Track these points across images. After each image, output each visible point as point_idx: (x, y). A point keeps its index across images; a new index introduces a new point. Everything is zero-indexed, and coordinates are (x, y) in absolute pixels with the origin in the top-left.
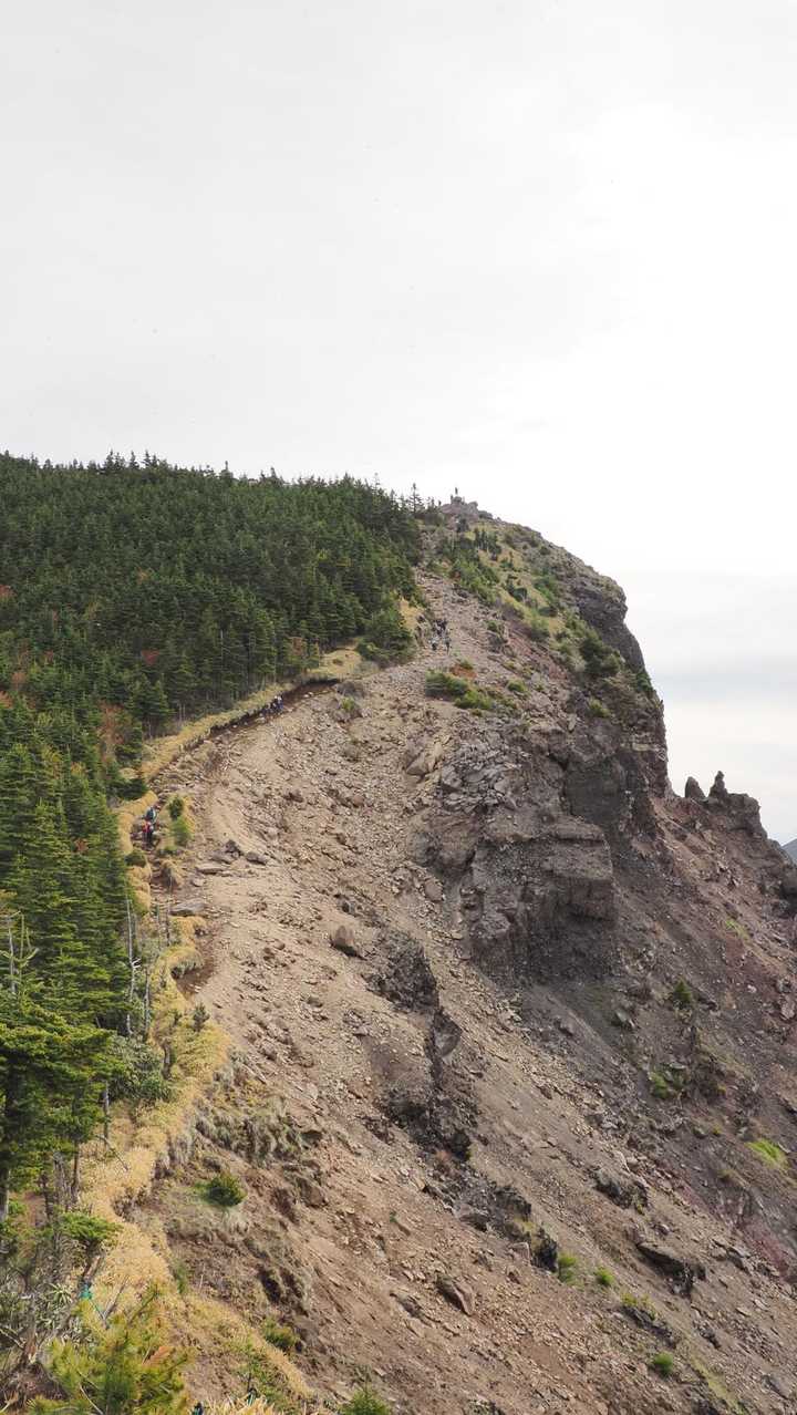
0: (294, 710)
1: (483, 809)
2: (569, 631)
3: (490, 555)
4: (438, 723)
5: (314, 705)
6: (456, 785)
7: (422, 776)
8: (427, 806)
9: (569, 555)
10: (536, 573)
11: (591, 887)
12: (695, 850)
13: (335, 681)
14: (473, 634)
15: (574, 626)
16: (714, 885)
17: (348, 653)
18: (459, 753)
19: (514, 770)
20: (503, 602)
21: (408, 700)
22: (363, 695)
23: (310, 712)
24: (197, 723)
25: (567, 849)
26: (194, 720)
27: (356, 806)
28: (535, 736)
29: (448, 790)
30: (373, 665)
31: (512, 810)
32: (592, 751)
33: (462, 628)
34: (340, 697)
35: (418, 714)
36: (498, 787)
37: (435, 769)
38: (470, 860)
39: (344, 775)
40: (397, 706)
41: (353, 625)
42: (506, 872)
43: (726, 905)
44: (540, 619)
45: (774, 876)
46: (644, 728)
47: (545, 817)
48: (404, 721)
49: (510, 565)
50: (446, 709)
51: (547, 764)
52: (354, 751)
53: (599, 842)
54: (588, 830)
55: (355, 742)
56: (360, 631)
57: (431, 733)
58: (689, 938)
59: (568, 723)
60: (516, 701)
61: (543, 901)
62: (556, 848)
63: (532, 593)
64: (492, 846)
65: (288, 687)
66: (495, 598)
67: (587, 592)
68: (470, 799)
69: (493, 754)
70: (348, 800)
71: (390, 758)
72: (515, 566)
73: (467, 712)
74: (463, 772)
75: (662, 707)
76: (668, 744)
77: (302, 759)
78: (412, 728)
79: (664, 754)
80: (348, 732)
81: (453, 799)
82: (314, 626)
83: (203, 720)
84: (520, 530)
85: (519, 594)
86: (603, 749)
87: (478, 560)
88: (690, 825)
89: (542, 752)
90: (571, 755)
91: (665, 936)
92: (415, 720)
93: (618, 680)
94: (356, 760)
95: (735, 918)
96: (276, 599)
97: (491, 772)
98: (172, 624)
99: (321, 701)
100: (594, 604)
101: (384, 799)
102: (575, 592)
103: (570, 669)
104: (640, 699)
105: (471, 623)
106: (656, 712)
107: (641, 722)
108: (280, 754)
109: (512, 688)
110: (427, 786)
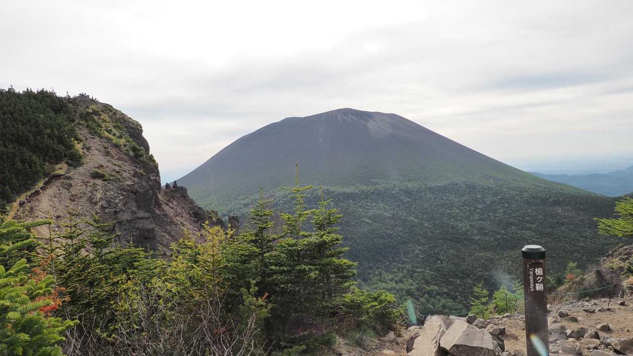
0: (51, 187)
1: (116, 212)
2: (127, 144)
3: (98, 117)
4: (98, 187)
5: (57, 184)
6: (107, 206)
7: (96, 204)
8: (99, 213)
9: (123, 114)
10: (113, 123)
11: (149, 231)
12: (172, 208)
13: (62, 175)
14: (100, 151)
15: (128, 141)
16: (177, 217)
17: (63, 164)
18: (106, 196)
19: (123, 199)
20: (106, 136)
21: (86, 180)
22: (72, 179)
23: (56, 187)
24: (21, 196)
25: (141, 221)
26: (19, 195)
27: (77, 215)
28: (126, 186)
29: (105, 208)
30: (72, 168)
31: (124, 212)
32: (143, 189)
33: (97, 149)
34: (64, 181)
35: (91, 184)
36: (119, 205)
37: (99, 201)
38: (114, 227)
39: (71, 207)
40: (83, 182)
41: (63, 155)
42: (125, 229)
43: (181, 223)
44: (118, 140)
45: (192, 209)
46: (153, 172)
47: (133, 213)
48: (87, 186)
49: (105, 121)
50: (99, 182)
51: (131, 194)
52: (73, 198)
53: (150, 218)
54: (147, 215)
55: (72, 195)
56: (65, 156)
57: (96, 191)
58: (174, 236)
59: (135, 181)
60: (119, 177)
61: (136, 236)
62: (138, 221)
63: (114, 131)
64: (120, 223)
65: (47, 179)
66: (103, 135)
67: (130, 127)
68: (112, 210)
69: (116, 195)
70: (75, 214)
71: (84, 199)
72: (107, 121)
73: (106, 182)
74: (109, 202)
75: (158, 165)
76: (160, 176)
77: (57, 204)
78: (89, 189)
79: (159, 179)
80: (70, 192)
81: (107, 211)
82: (51, 158)
83: (23, 195)
84: (105, 106)
85: (110, 132)
86: (146, 187)
87: (94, 120)
88: (169, 201)
89: (129, 191)
90: (137, 190)
91: (167, 237)
92: (90, 186)
93: (144, 158)
94: (74, 201)
95: (184, 226)
96: (36, 149)
97: (117, 201)
98: (5, 165)
99: (58, 183)
100: (133, 131)
101: (85, 212)
102: (126, 127)
103: (129, 156)
104: (151, 164)
105: (98, 147)
106: (156, 167)
107: (152, 170)
108: (50, 203)
109: (118, 172)
110: (97, 207)
